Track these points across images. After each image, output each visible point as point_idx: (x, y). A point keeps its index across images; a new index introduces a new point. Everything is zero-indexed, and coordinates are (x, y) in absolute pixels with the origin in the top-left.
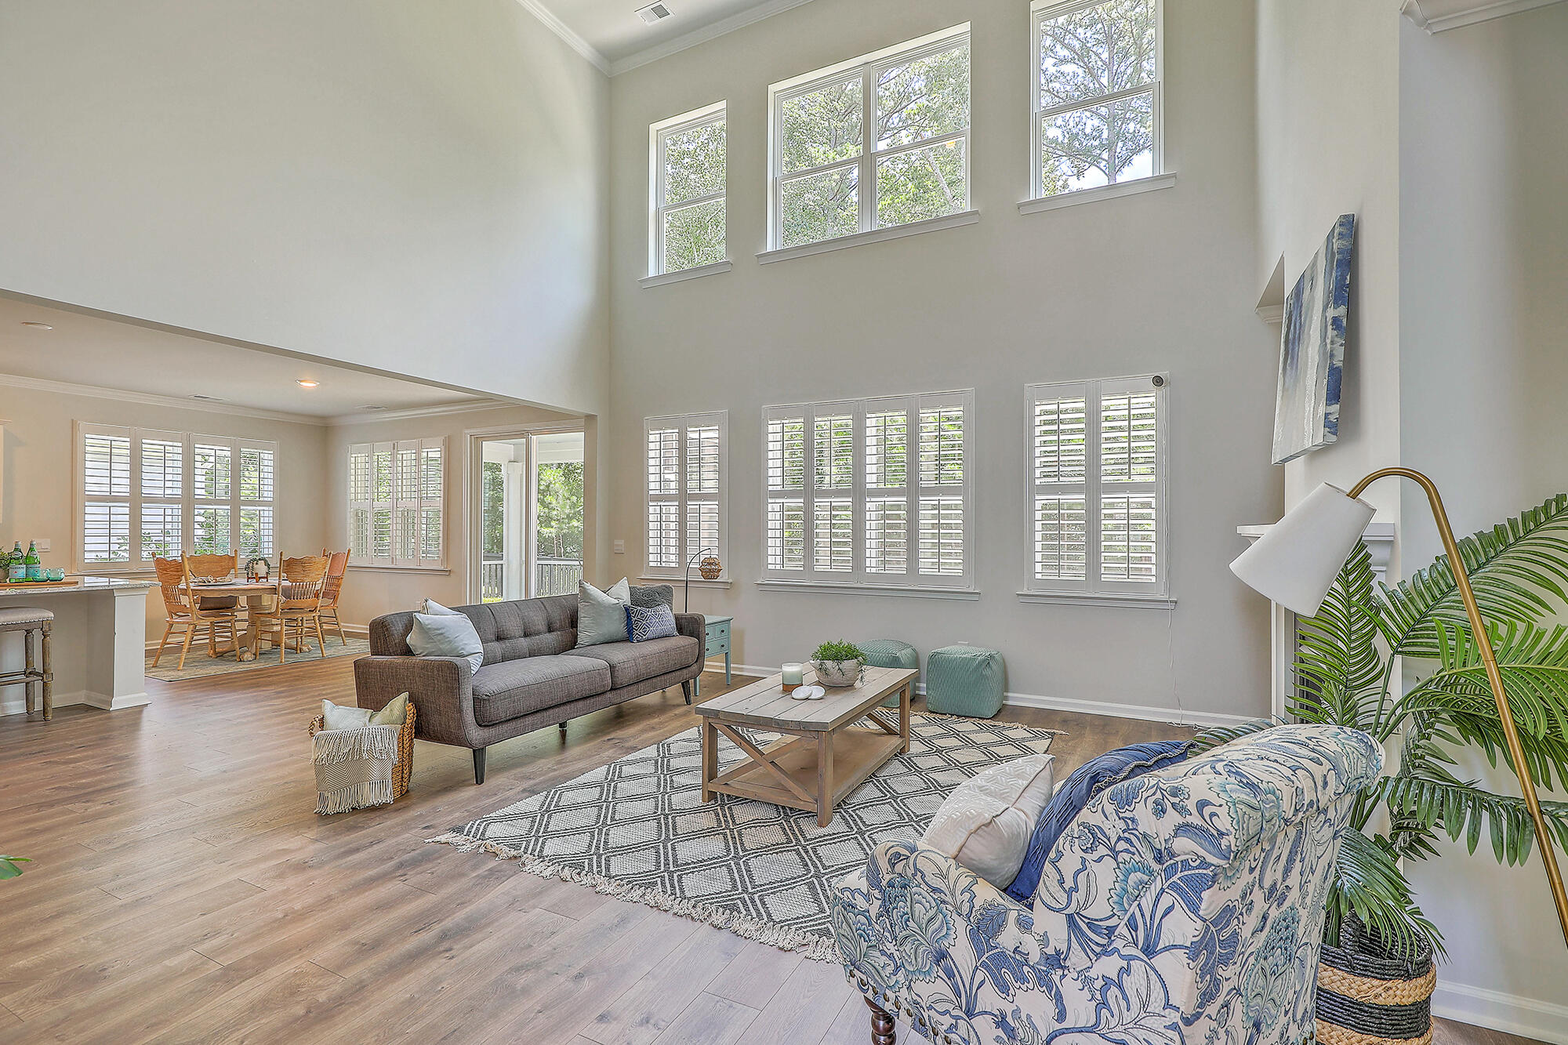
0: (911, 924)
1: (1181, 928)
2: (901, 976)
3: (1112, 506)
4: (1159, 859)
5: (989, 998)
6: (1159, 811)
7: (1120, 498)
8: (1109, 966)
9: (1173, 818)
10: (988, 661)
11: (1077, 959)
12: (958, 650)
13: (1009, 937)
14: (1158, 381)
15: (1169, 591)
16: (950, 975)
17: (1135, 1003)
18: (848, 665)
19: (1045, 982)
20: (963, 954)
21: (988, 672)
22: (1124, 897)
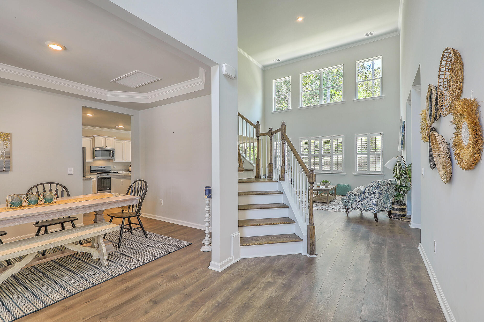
0: (352, 199)
1: (377, 191)
2: (350, 204)
3: (372, 157)
4: (375, 187)
5: (360, 203)
6: (375, 183)
7: (374, 156)
8: (371, 196)
9: (376, 183)
10: (348, 186)
11: (369, 196)
12: (342, 184)
13: (362, 197)
14: (381, 134)
15: (383, 173)
16: (356, 202)
17: (373, 198)
18: (328, 183)
19: (366, 199)
20: (357, 199)
21: (348, 188)
22: (373, 190)
